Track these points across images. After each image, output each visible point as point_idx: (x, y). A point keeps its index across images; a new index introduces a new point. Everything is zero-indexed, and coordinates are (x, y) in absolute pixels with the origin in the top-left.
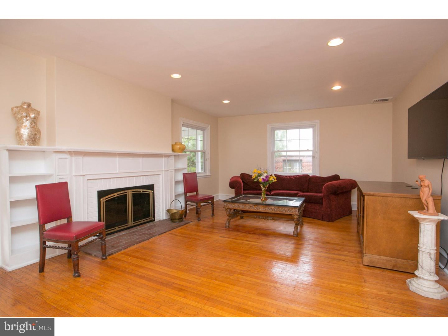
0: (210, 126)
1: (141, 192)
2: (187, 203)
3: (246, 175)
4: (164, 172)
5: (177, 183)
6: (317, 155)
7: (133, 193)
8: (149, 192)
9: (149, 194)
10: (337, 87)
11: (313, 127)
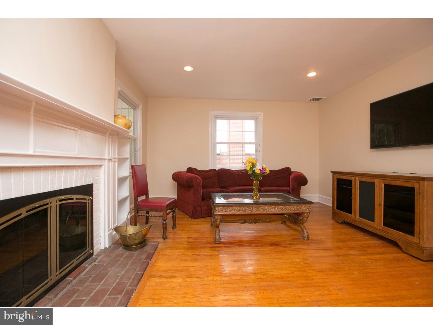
0: (142, 105)
1: (74, 200)
2: (138, 213)
3: (194, 169)
4: (107, 161)
5: (121, 181)
6: (260, 149)
7: (60, 205)
8: (86, 199)
9: (86, 203)
10: (312, 74)
11: (256, 119)
